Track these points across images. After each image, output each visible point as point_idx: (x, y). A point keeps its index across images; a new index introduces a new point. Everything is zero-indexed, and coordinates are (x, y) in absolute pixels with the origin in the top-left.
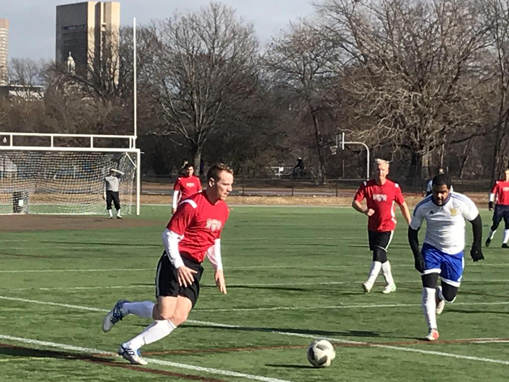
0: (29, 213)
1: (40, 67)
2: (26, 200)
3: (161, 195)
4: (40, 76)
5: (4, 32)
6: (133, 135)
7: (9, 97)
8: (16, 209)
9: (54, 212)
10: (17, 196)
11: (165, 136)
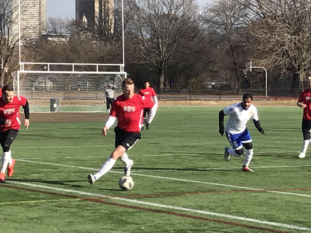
0: (60, 111)
1: (66, 23)
2: (58, 104)
4: (66, 29)
5: (44, 2)
6: (122, 63)
7: (47, 41)
8: (52, 109)
9: (75, 111)
10: (53, 101)
11: (142, 64)
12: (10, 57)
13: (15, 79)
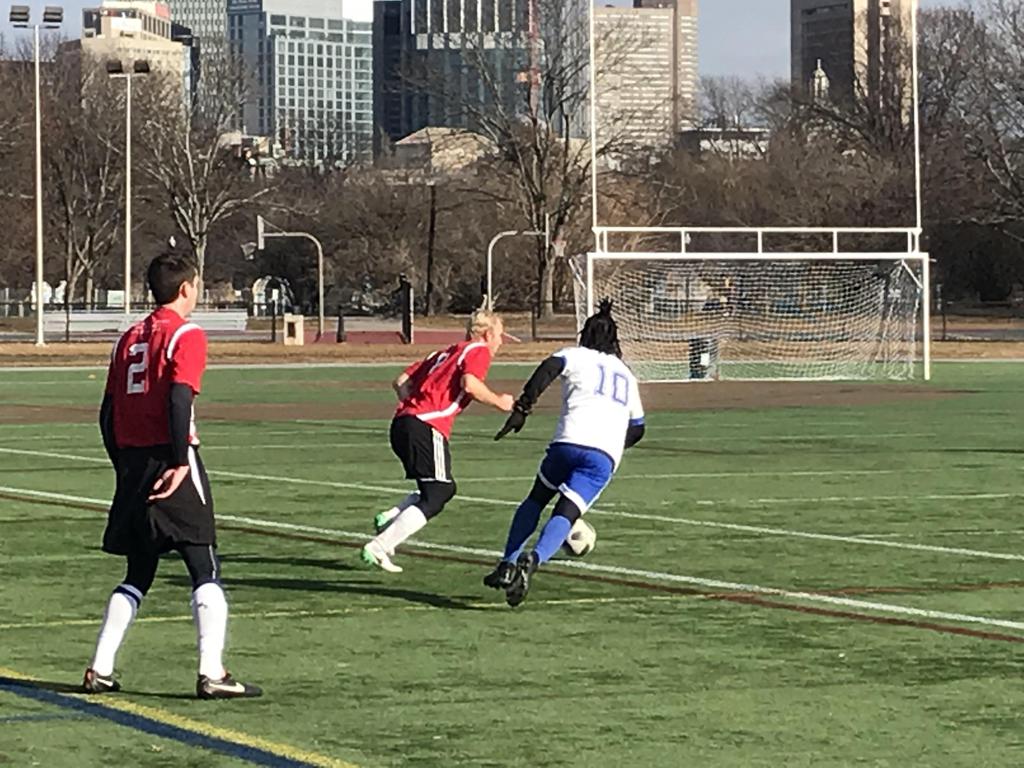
0: (721, 378)
1: (756, 92)
2: (713, 353)
3: (983, 341)
4: (756, 111)
5: (689, 24)
6: (915, 226)
7: (698, 153)
8: (697, 370)
9: (767, 376)
10: (697, 347)
11: (995, 225)
12: (572, 207)
13: (579, 278)
